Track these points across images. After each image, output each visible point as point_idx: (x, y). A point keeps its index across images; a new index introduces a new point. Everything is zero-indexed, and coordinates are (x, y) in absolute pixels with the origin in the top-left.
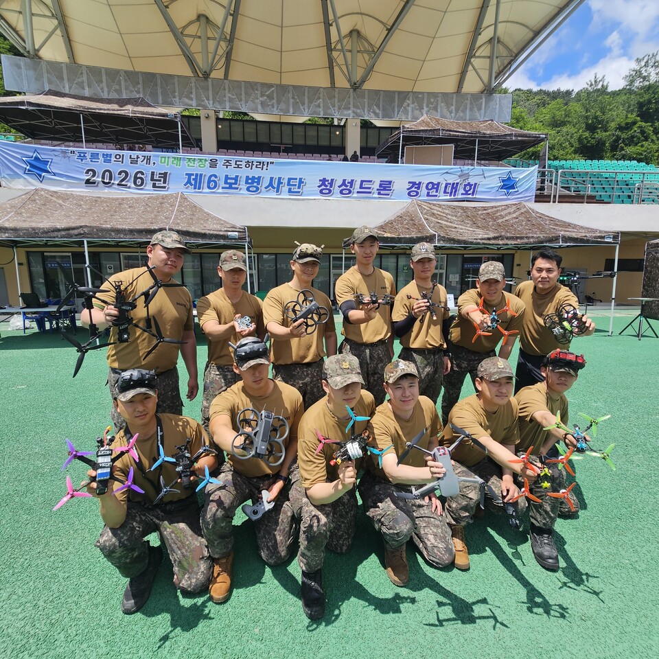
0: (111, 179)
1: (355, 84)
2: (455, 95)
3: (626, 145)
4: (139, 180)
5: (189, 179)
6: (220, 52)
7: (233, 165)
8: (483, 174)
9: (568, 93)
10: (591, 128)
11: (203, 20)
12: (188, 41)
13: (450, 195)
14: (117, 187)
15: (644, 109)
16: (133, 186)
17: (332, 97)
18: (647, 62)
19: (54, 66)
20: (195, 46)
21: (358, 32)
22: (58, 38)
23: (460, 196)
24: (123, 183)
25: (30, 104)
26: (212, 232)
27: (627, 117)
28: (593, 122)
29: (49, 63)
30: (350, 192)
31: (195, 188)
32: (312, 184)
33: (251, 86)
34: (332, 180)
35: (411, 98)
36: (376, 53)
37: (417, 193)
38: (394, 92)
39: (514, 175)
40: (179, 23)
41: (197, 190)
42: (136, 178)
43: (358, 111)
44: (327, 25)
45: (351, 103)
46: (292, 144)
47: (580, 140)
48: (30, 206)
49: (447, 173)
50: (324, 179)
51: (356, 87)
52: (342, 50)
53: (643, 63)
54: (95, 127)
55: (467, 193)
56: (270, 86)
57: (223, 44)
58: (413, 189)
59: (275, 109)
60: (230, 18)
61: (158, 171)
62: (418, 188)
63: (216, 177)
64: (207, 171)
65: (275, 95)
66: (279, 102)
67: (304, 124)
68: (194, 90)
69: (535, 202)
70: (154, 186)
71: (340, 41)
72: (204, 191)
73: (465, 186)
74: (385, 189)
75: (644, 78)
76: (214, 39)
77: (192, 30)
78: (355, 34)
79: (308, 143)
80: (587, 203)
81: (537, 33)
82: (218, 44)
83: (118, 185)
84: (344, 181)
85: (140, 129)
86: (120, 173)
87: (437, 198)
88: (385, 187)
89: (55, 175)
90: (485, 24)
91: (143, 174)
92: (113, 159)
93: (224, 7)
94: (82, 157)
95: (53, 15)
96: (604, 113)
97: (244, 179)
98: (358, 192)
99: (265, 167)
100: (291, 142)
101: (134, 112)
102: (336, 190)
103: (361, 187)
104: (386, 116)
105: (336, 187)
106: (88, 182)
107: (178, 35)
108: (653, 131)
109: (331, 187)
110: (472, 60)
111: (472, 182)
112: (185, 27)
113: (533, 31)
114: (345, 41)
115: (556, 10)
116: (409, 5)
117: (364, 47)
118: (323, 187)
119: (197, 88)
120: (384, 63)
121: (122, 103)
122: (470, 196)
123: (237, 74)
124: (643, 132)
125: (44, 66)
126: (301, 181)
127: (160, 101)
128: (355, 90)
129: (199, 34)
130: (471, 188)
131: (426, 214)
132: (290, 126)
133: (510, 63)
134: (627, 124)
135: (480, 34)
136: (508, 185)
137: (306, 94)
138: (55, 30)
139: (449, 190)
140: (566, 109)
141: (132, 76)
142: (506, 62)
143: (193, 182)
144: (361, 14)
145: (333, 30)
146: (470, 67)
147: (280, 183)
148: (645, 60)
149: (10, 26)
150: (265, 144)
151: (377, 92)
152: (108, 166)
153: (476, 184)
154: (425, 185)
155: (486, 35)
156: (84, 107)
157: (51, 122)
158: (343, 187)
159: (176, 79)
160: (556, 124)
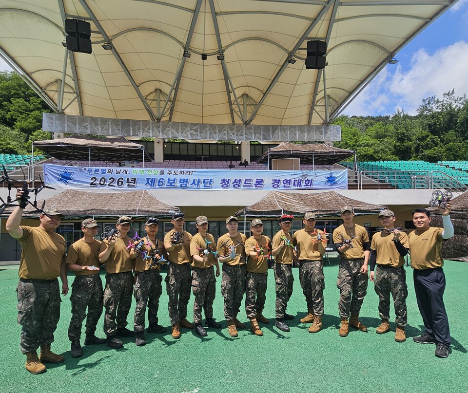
0: (105, 182)
1: (246, 122)
2: (306, 127)
3: (424, 149)
4: (120, 182)
5: (148, 181)
6: (168, 107)
7: (173, 173)
8: (316, 175)
9: (387, 118)
10: (401, 140)
11: (158, 92)
12: (149, 102)
13: (298, 186)
14: (107, 186)
15: (432, 128)
16: (117, 185)
17: (232, 129)
18: (429, 101)
19: (71, 118)
20: (153, 105)
21: (247, 95)
22: (76, 104)
23: (303, 187)
24: (111, 184)
25: (63, 143)
26: (160, 211)
27: (422, 133)
28: (401, 136)
29: (69, 116)
30: (239, 186)
31: (151, 186)
32: (217, 181)
33: (185, 125)
34: (229, 180)
35: (280, 129)
36: (258, 105)
37: (278, 186)
38: (269, 126)
39: (334, 175)
40: (144, 94)
41: (152, 187)
42: (118, 181)
43: (248, 136)
44: (229, 93)
45: (244, 132)
46: (209, 155)
47: (395, 146)
48: (65, 199)
49: (294, 174)
50: (224, 179)
51: (246, 123)
52: (237, 104)
53: (427, 102)
54: (96, 153)
55: (307, 185)
56: (196, 125)
57: (169, 103)
58: (276, 183)
59: (199, 136)
60: (174, 91)
61: (131, 177)
62: (278, 183)
63: (163, 179)
64: (158, 176)
65: (199, 129)
66: (201, 133)
67: (217, 144)
68: (151, 128)
69: (348, 189)
70: (128, 185)
71: (236, 100)
72: (156, 187)
73: (306, 181)
74: (259, 184)
75: (429, 110)
76: (165, 101)
77: (152, 97)
78: (245, 96)
79: (219, 154)
80: (380, 189)
81: (351, 93)
82: (167, 103)
83: (108, 185)
84: (236, 180)
85: (121, 154)
86: (110, 179)
87: (290, 188)
88: (259, 183)
89: (74, 181)
90: (319, 90)
91: (122, 179)
92: (107, 172)
93: (171, 85)
94: (90, 171)
95: (74, 92)
96: (407, 131)
97: (179, 180)
98: (244, 186)
99: (191, 174)
100: (208, 154)
101: (119, 146)
102: (231, 185)
103: (245, 183)
104: (265, 139)
105: (231, 183)
106: (92, 184)
107: (144, 99)
108: (440, 141)
109: (228, 183)
110: (315, 107)
111: (310, 179)
112: (148, 95)
113: (349, 92)
114: (239, 100)
115: (360, 82)
116: (274, 82)
117: (251, 102)
118: (224, 184)
119: (153, 127)
120: (262, 110)
121: (112, 141)
122: (309, 187)
123: (177, 118)
124: (433, 141)
125: (66, 118)
126: (211, 181)
127: (131, 134)
128: (246, 125)
129: (155, 99)
130: (309, 182)
131: (278, 198)
132: (208, 145)
133: (338, 108)
134: (423, 137)
135: (317, 94)
136: (331, 180)
137: (217, 128)
138: (75, 99)
139: (296, 183)
140: (384, 128)
141: (115, 122)
142: (335, 108)
143: (150, 183)
144: (248, 86)
145: (232, 94)
146: (314, 111)
147: (199, 182)
148: (428, 100)
149: (50, 98)
150: (193, 155)
151: (259, 126)
152: (103, 176)
153: (312, 180)
154: (282, 181)
155: (321, 95)
156: (92, 144)
157: (72, 151)
158: (235, 183)
159: (141, 123)
160: (379, 137)
